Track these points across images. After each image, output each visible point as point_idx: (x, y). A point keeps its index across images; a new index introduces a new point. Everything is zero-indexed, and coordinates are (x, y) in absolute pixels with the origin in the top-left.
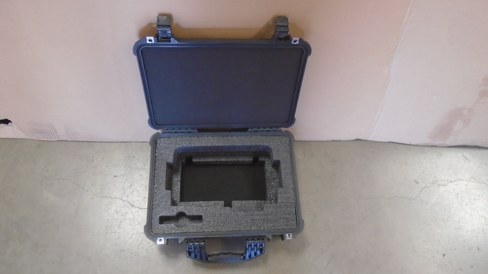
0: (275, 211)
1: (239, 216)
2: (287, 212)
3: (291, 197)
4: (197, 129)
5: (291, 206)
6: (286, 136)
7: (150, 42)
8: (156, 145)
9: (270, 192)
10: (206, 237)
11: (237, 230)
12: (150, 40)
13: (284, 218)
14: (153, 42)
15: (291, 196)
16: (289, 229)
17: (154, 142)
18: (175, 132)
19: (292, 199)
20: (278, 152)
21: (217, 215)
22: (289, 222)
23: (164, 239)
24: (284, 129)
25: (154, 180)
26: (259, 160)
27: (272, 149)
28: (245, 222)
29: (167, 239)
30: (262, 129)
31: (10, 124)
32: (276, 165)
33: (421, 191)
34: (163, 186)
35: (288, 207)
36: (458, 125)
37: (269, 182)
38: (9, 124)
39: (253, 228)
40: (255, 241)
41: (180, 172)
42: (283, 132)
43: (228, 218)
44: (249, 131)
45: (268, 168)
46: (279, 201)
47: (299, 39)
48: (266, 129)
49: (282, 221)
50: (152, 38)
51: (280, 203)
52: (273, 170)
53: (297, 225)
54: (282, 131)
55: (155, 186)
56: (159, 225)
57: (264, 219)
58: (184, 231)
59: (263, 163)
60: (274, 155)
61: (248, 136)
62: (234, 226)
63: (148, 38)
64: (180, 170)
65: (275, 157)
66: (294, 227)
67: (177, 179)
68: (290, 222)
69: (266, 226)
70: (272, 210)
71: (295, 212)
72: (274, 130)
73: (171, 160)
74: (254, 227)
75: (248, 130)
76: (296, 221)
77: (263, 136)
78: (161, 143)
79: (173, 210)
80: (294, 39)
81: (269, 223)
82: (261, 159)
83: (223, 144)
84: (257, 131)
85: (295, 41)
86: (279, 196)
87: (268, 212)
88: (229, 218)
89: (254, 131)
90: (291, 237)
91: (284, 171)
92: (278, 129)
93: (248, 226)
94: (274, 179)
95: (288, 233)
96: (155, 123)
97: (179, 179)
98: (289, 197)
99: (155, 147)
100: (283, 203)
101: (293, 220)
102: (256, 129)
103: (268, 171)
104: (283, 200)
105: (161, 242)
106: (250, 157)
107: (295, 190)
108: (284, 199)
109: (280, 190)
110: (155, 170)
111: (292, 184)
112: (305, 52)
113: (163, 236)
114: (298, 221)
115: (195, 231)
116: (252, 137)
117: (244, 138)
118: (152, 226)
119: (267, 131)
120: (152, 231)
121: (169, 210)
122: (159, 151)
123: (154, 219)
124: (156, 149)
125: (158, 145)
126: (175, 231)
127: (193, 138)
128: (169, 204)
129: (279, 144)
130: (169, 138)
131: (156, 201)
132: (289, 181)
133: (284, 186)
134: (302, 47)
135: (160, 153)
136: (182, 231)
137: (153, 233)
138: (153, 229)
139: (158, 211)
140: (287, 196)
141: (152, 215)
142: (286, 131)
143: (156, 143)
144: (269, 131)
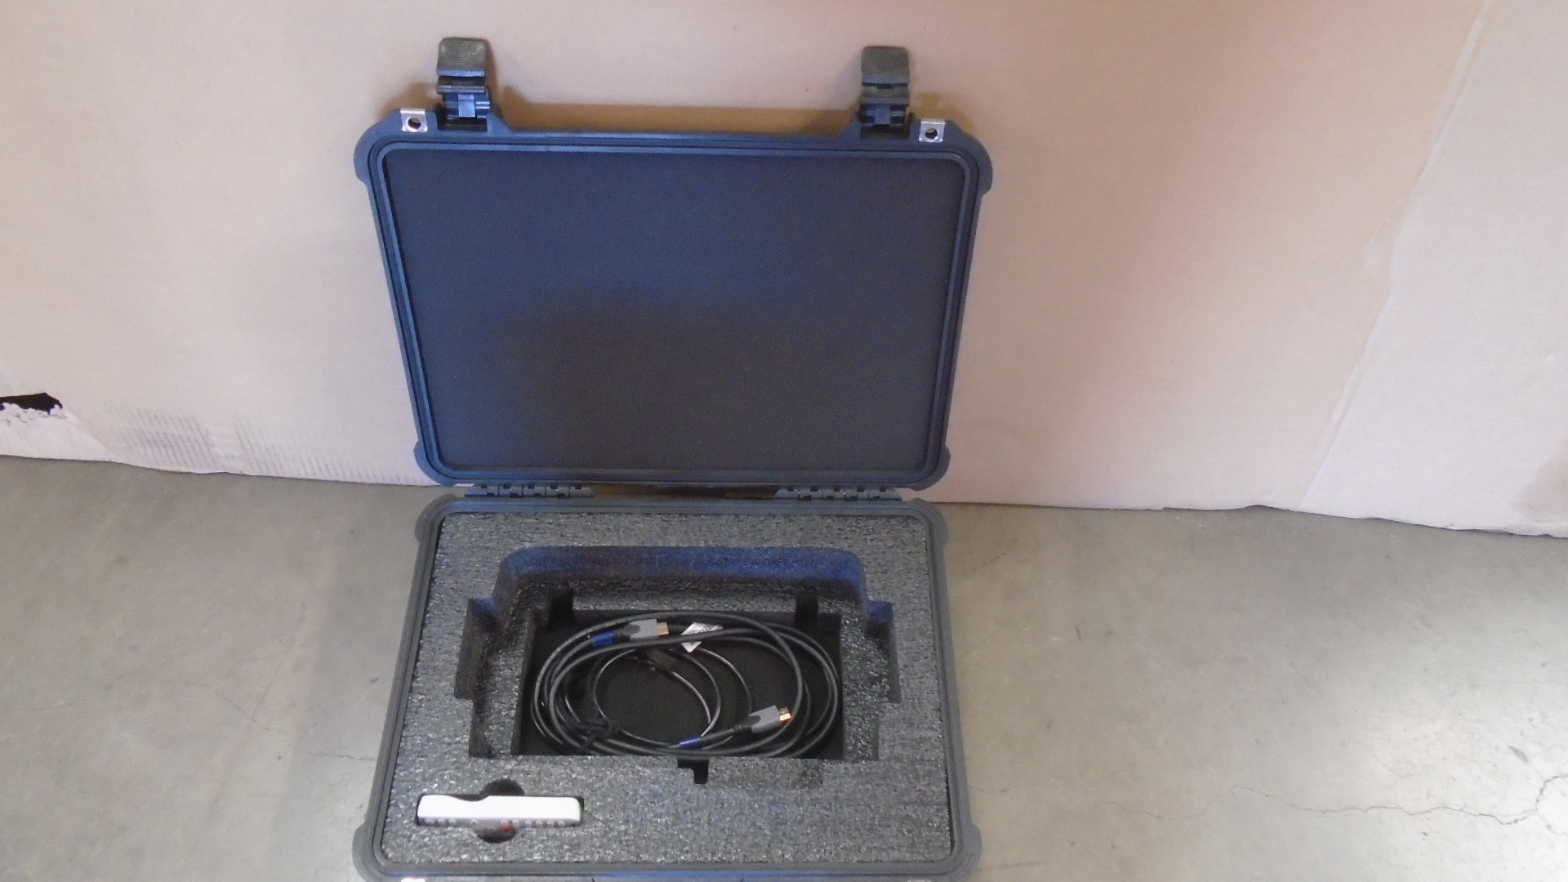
0: (867, 790)
1: (726, 805)
2: (914, 796)
3: (930, 738)
5: (929, 774)
6: (916, 519)
7: (413, 130)
8: (438, 538)
9: (855, 728)
12: (414, 123)
13: (902, 820)
14: (425, 129)
16: (920, 861)
17: (432, 525)
18: (513, 496)
19: (934, 747)
20: (885, 572)
22: (919, 836)
24: (907, 494)
25: (417, 660)
26: (820, 611)
27: (865, 563)
28: (748, 827)
30: (829, 492)
32: (879, 630)
34: (447, 683)
35: (917, 777)
37: (854, 692)
39: (780, 852)
41: (523, 645)
42: (905, 503)
44: (779, 498)
45: (852, 640)
46: (885, 751)
47: (944, 124)
48: (843, 493)
49: (894, 828)
50: (421, 114)
51: (889, 759)
52: (870, 648)
53: (952, 849)
54: (901, 500)
55: (414, 685)
56: (414, 827)
57: (822, 820)
58: (509, 855)
59: (834, 622)
60: (872, 581)
61: (774, 515)
62: (703, 843)
63: (407, 113)
64: (524, 638)
65: (874, 591)
66: (941, 857)
67: (508, 672)
68: (924, 834)
70: (857, 785)
71: (944, 798)
72: (871, 496)
73: (486, 591)
74: (783, 851)
75: (776, 495)
76: (948, 833)
77: (829, 516)
78: (456, 533)
79: (474, 775)
80: (926, 124)
81: (840, 834)
82: (824, 608)
83: (681, 541)
84: (808, 498)
85: (932, 134)
86: (884, 732)
87: (840, 794)
89: (799, 499)
91: (905, 644)
92: (888, 493)
93: (758, 845)
94: (873, 681)
95: (915, 876)
96: (441, 458)
97: (519, 672)
98: (923, 740)
99: (434, 542)
100: (898, 759)
101: (939, 829)
102: (804, 492)
103: (852, 652)
104: (898, 750)
106: (784, 599)
107: (948, 711)
108: (904, 746)
109: (891, 712)
110: (423, 625)
111: (936, 688)
112: (968, 178)
113: (425, 873)
114: (955, 834)
115: (550, 856)
116: (791, 521)
117: (762, 522)
118: (386, 832)
119: (846, 499)
120: (383, 852)
121: (459, 774)
122: (445, 561)
123: (396, 805)
124: (436, 553)
125: (445, 540)
126: (473, 857)
127: (577, 516)
128: (460, 749)
129: (891, 547)
130: (486, 515)
131: (414, 739)
132: (922, 680)
133: (903, 696)
134: (958, 158)
135: (448, 566)
136: (500, 855)
137: (386, 857)
138: (385, 843)
139: (417, 775)
140: (917, 734)
141: (393, 791)
142: (917, 500)
143: (440, 532)
144: (854, 499)
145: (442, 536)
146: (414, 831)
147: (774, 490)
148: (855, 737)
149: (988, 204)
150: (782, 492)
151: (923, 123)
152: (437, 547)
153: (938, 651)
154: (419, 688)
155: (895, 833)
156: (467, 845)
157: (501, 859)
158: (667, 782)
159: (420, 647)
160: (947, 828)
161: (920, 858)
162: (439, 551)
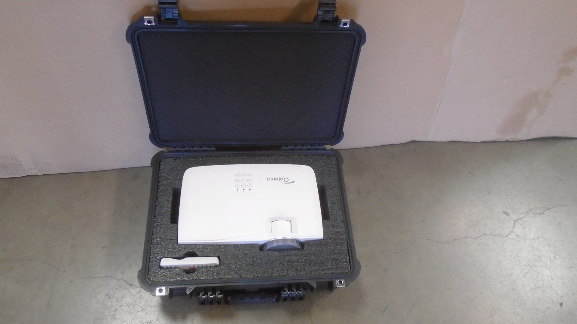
1: (271, 257)
2: (336, 251)
3: (341, 231)
4: (215, 147)
5: (341, 243)
6: (332, 156)
7: (149, 24)
8: (160, 167)
10: (225, 285)
11: (269, 275)
12: (149, 21)
13: (332, 259)
14: (153, 24)
15: (341, 230)
16: (340, 273)
17: (157, 161)
18: (186, 151)
19: (342, 234)
20: (322, 174)
21: (241, 255)
22: (339, 265)
23: (166, 289)
24: (328, 147)
25: (155, 211)
28: (279, 264)
29: (169, 289)
30: (300, 147)
34: (167, 219)
35: (337, 245)
40: (293, 291)
42: (328, 150)
43: (255, 259)
47: (350, 21)
48: (305, 147)
49: (330, 262)
53: (351, 269)
54: (326, 149)
55: (155, 219)
56: (159, 269)
57: (305, 261)
58: (194, 277)
61: (281, 155)
62: (264, 270)
63: (147, 18)
66: (347, 271)
68: (341, 264)
69: (308, 270)
70: (316, 248)
71: (347, 251)
72: (316, 148)
73: (179, 185)
74: (292, 272)
75: (282, 148)
76: (349, 263)
77: (301, 155)
78: (166, 165)
79: (179, 250)
80: (343, 21)
81: (312, 265)
84: (293, 149)
85: (345, 24)
88: (257, 260)
89: (290, 149)
90: (343, 285)
92: (321, 147)
93: (283, 270)
95: (338, 278)
96: (158, 138)
98: (338, 232)
99: (158, 168)
100: (330, 239)
101: (346, 262)
102: (292, 147)
105: (162, 292)
107: (347, 222)
110: (157, 198)
111: (342, 214)
112: (357, 40)
113: (165, 285)
114: (352, 263)
115: (209, 277)
116: (287, 157)
117: (277, 158)
118: (149, 272)
119: (306, 149)
120: (149, 278)
121: (174, 250)
122: (163, 175)
123: (152, 262)
124: (159, 172)
125: (162, 167)
126: (182, 279)
127: (210, 157)
128: (174, 241)
129: (324, 166)
130: (176, 158)
131: (157, 239)
132: (337, 211)
133: (331, 217)
135: (164, 176)
136: (191, 278)
137: (150, 280)
138: (150, 275)
139: (159, 251)
140: (336, 230)
141: (151, 257)
142: (332, 149)
143: (160, 165)
144: (309, 149)
146: (159, 271)
150: (284, 147)
152: (159, 170)
153: (342, 202)
154: (157, 220)
155: (330, 264)
156: (179, 275)
157: (192, 279)
158: (249, 250)
159: (156, 206)
160: (348, 262)
161: (340, 272)
162: (160, 171)
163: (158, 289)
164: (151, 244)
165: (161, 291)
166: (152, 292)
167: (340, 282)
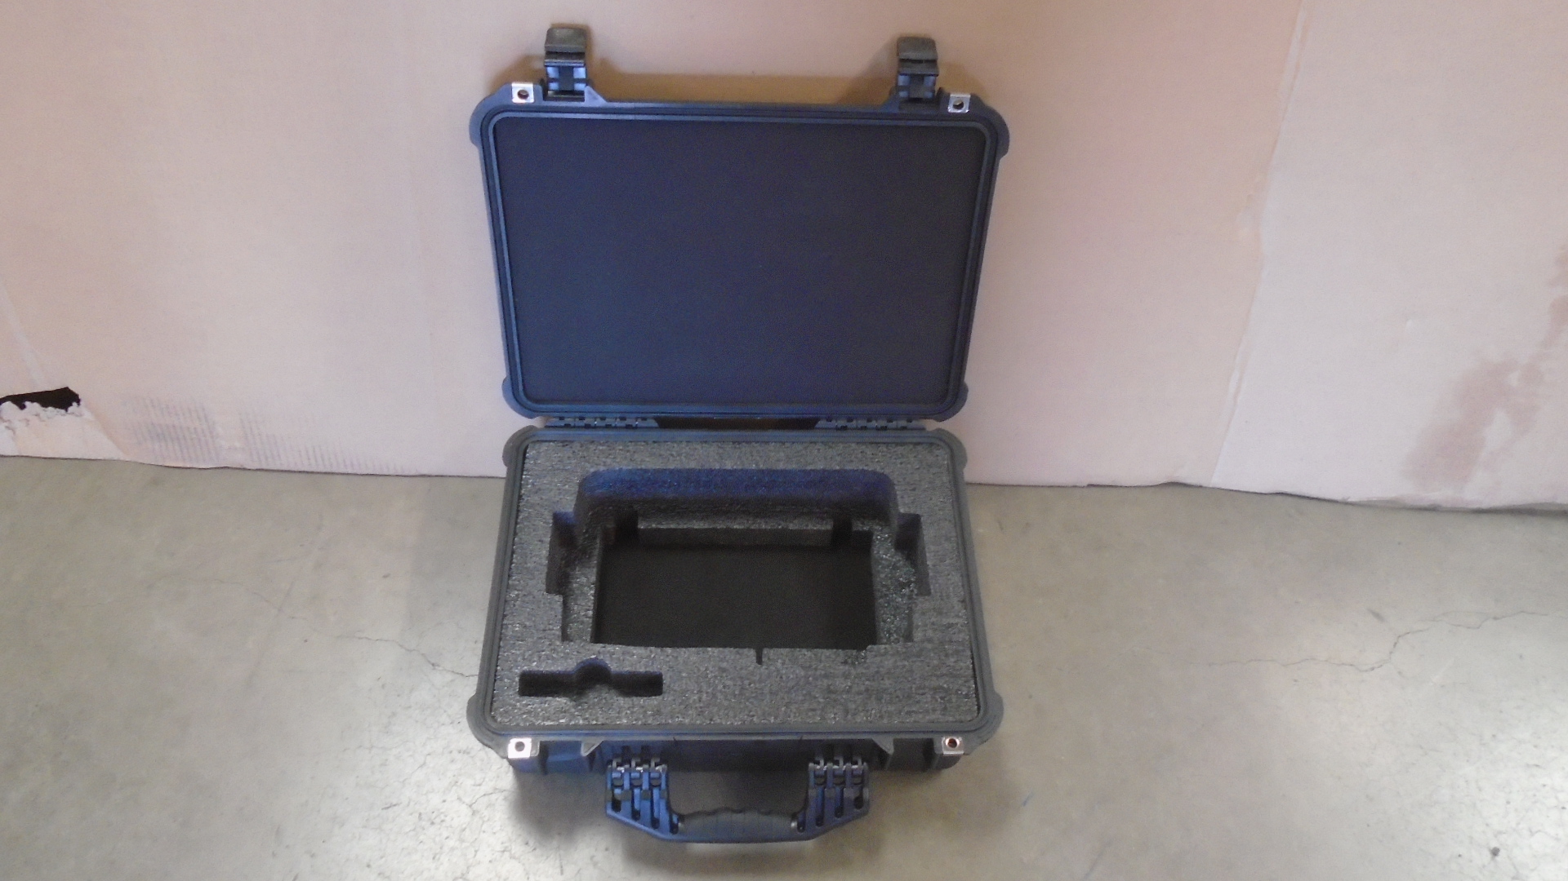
0: (904, 666)
1: (784, 679)
2: (944, 670)
3: (957, 624)
4: (657, 419)
5: (957, 652)
6: (938, 445)
7: (523, 101)
8: (524, 463)
9: (888, 621)
10: (673, 739)
11: (778, 721)
12: (522, 94)
13: (936, 690)
14: (531, 99)
15: (957, 620)
16: (953, 722)
17: (518, 451)
18: (587, 427)
19: (960, 632)
20: (914, 489)
21: (712, 672)
22: (950, 701)
23: (534, 743)
24: (931, 425)
25: (511, 562)
26: (854, 529)
27: (895, 482)
28: (804, 695)
29: (541, 743)
30: (862, 423)
31: (74, 408)
32: (909, 540)
33: (1396, 644)
34: (539, 582)
35: (947, 655)
36: (1497, 430)
37: (886, 595)
38: (70, 409)
39: (833, 716)
40: (837, 763)
41: (595, 558)
42: (928, 432)
43: (747, 682)
44: (818, 428)
45: (884, 552)
46: (918, 635)
47: (969, 96)
48: (874, 424)
49: (929, 696)
50: (529, 87)
51: (923, 642)
52: (898, 559)
53: (978, 713)
55: (510, 582)
56: (518, 698)
57: (867, 690)
58: (600, 719)
59: (866, 541)
60: (902, 497)
61: (815, 443)
62: (767, 709)
63: (517, 87)
64: (596, 552)
65: (904, 506)
66: (969, 718)
67: (584, 580)
68: (954, 700)
69: (873, 712)
70: (896, 661)
71: (970, 672)
72: (899, 426)
73: (568, 505)
74: (835, 714)
75: (817, 426)
76: (975, 699)
77: (864, 443)
78: (540, 457)
79: (566, 656)
80: (955, 97)
81: (883, 701)
82: (859, 526)
83: (736, 464)
84: (844, 428)
85: (960, 106)
86: (918, 620)
87: (881, 669)
88: (750, 684)
89: (837, 429)
90: (960, 749)
91: (932, 548)
92: (914, 423)
93: (813, 710)
94: (903, 586)
95: (947, 733)
96: (526, 394)
97: (593, 578)
98: (950, 626)
99: (520, 466)
100: (930, 641)
101: (967, 696)
102: (841, 423)
103: (883, 562)
104: (930, 633)
105: (525, 748)
106: (823, 519)
107: (971, 601)
108: (935, 630)
109: (922, 604)
110: (515, 534)
111: (960, 584)
112: (988, 142)
113: (530, 732)
114: (981, 699)
115: (636, 720)
116: (830, 447)
117: (806, 448)
118: (495, 702)
119: (877, 429)
120: (493, 717)
121: (554, 655)
122: (531, 481)
123: (501, 680)
124: (522, 475)
125: (529, 464)
126: (571, 721)
127: (643, 443)
128: (554, 634)
129: (918, 469)
130: (565, 443)
131: (514, 627)
132: (949, 577)
133: (932, 591)
134: (979, 125)
135: (533, 484)
136: (593, 720)
137: (496, 721)
138: (496, 709)
139: (518, 655)
140: (945, 621)
141: (499, 668)
142: (939, 430)
143: (524, 457)
144: (885, 428)
145: (527, 461)
146: (518, 701)
147: (816, 420)
148: (888, 632)
149: (1004, 164)
150: (821, 423)
151: (951, 95)
152: (523, 471)
153: (962, 554)
154: (513, 585)
155: (929, 699)
156: (565, 712)
157: (594, 722)
158: (733, 660)
159: (513, 552)
160: (974, 695)
161: (951, 719)
162: (525, 473)
163: (514, 741)
164: (500, 639)
165: (520, 746)
166: (500, 748)
167: (953, 743)
